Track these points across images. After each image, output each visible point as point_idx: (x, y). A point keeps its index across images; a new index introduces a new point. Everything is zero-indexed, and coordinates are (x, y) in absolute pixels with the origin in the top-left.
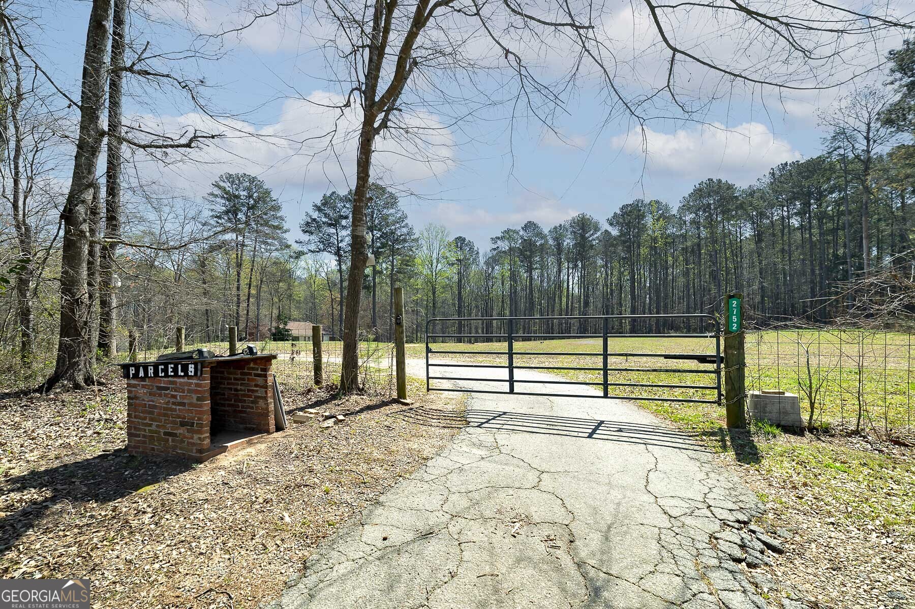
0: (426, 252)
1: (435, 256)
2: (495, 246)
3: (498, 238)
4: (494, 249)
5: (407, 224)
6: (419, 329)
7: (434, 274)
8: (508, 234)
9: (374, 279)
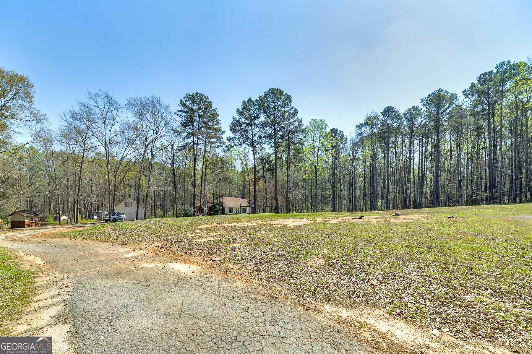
0: (311, 142)
1: (317, 144)
2: (360, 132)
3: (362, 125)
4: (359, 134)
5: (298, 118)
6: (307, 200)
7: (316, 158)
8: (370, 121)
9: (276, 163)
